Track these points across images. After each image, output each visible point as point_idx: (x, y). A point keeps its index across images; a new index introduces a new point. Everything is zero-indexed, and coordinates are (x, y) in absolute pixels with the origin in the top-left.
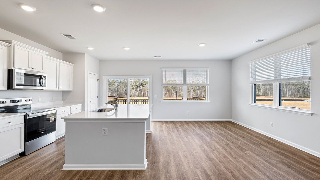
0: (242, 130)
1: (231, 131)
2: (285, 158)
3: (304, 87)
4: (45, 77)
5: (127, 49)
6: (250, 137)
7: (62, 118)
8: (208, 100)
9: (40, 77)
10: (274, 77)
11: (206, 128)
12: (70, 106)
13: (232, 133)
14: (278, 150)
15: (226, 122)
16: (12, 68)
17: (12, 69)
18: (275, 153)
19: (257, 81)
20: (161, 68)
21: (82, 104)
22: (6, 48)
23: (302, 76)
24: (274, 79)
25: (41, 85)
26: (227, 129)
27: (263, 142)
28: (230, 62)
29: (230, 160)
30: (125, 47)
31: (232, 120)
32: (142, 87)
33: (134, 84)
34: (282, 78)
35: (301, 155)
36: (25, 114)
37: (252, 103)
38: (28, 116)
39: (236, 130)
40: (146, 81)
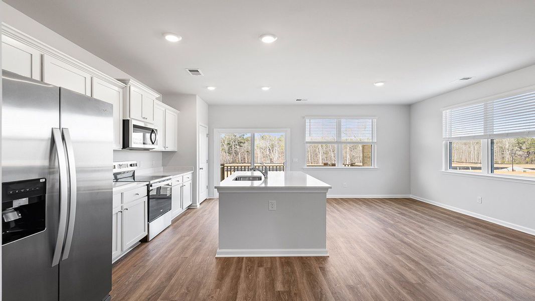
0: (431, 209)
1: (416, 210)
2: (507, 242)
3: (502, 148)
4: (156, 130)
5: (265, 89)
6: (448, 218)
7: (215, 187)
8: (375, 165)
9: (152, 131)
10: (483, 131)
11: (378, 207)
12: (182, 175)
13: (419, 212)
14: (495, 233)
15: (404, 200)
16: (128, 119)
17: (128, 121)
18: (492, 237)
19: (454, 138)
20: (304, 118)
21: (192, 172)
22: (121, 90)
23: (527, 130)
24: (483, 134)
25: (153, 143)
26: (410, 208)
27: (469, 224)
28: (409, 108)
29: (435, 245)
30: (263, 87)
31: (411, 196)
32: (238, 147)
33: (226, 142)
34: (495, 133)
35: (529, 238)
36: (148, 183)
37: (446, 169)
38: (151, 186)
39: (424, 210)
40: (245, 137)
